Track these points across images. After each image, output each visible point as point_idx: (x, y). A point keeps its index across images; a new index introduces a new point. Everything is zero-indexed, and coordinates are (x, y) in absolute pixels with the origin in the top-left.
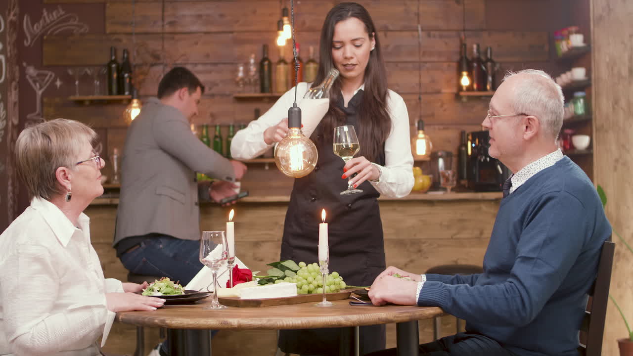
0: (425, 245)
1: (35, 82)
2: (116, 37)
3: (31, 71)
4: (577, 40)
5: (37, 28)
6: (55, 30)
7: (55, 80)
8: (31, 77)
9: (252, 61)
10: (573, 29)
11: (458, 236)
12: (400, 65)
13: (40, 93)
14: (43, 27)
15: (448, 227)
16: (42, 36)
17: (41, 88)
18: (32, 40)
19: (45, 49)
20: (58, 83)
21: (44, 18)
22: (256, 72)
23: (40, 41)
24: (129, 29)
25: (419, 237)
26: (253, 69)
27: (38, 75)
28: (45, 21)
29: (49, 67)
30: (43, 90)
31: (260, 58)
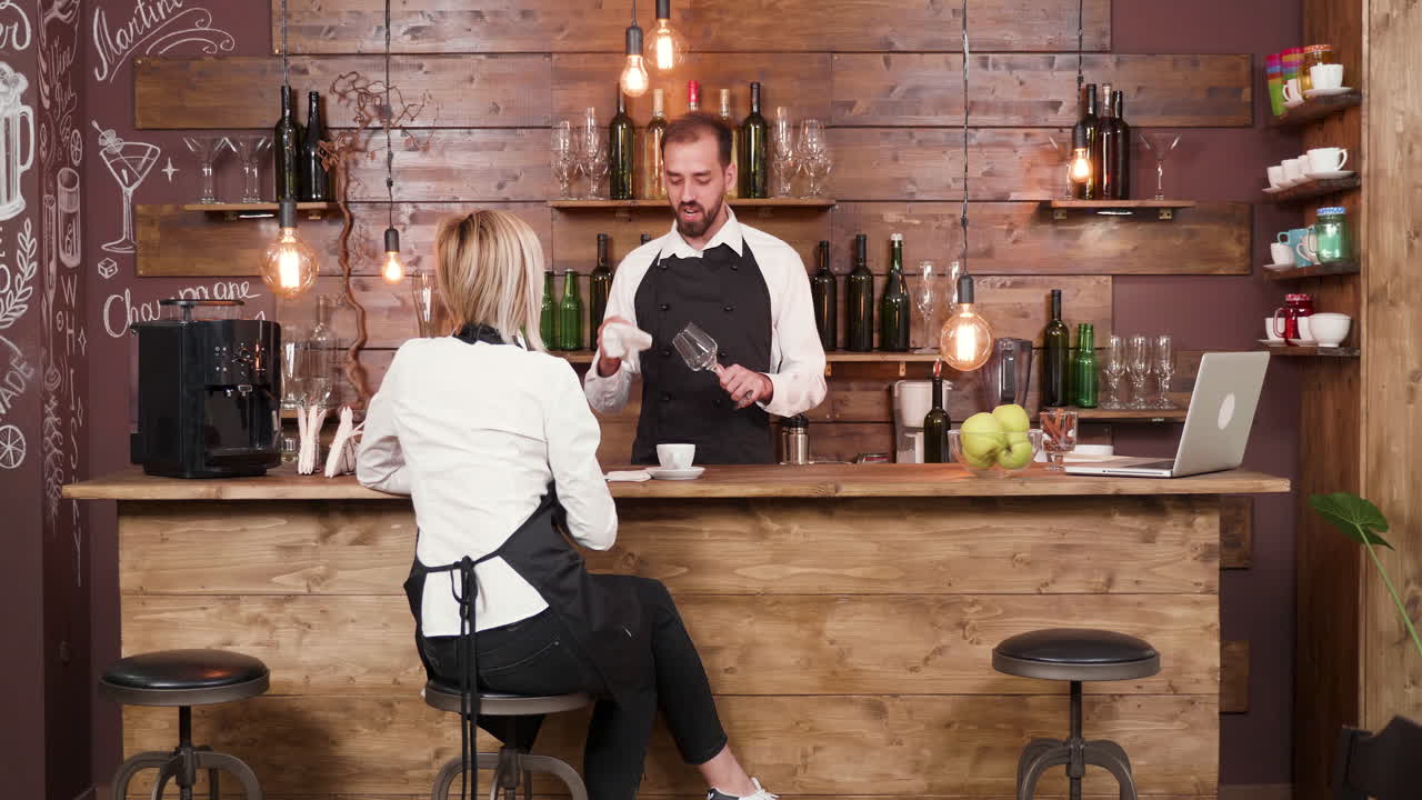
0: (973, 610)
1: (118, 166)
2: (293, 61)
3: (111, 141)
4: (1327, 78)
5: (123, 41)
6: (162, 45)
7: (162, 163)
8: (110, 156)
9: (591, 122)
10: (1317, 50)
11: (1054, 588)
12: (919, 134)
13: (129, 191)
14: (137, 38)
15: (1030, 564)
16: (132, 58)
17: (132, 180)
18: (111, 68)
19: (140, 89)
20: (170, 170)
21: (139, 17)
22: (599, 147)
23: (132, 69)
24: (322, 45)
25: (958, 588)
26: (593, 142)
27: (125, 151)
28: (140, 22)
29: (148, 133)
30: (136, 185)
31: (609, 114)
